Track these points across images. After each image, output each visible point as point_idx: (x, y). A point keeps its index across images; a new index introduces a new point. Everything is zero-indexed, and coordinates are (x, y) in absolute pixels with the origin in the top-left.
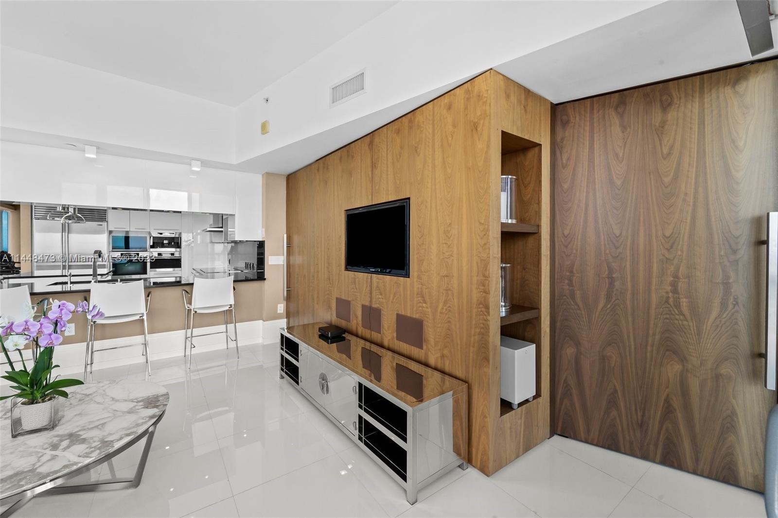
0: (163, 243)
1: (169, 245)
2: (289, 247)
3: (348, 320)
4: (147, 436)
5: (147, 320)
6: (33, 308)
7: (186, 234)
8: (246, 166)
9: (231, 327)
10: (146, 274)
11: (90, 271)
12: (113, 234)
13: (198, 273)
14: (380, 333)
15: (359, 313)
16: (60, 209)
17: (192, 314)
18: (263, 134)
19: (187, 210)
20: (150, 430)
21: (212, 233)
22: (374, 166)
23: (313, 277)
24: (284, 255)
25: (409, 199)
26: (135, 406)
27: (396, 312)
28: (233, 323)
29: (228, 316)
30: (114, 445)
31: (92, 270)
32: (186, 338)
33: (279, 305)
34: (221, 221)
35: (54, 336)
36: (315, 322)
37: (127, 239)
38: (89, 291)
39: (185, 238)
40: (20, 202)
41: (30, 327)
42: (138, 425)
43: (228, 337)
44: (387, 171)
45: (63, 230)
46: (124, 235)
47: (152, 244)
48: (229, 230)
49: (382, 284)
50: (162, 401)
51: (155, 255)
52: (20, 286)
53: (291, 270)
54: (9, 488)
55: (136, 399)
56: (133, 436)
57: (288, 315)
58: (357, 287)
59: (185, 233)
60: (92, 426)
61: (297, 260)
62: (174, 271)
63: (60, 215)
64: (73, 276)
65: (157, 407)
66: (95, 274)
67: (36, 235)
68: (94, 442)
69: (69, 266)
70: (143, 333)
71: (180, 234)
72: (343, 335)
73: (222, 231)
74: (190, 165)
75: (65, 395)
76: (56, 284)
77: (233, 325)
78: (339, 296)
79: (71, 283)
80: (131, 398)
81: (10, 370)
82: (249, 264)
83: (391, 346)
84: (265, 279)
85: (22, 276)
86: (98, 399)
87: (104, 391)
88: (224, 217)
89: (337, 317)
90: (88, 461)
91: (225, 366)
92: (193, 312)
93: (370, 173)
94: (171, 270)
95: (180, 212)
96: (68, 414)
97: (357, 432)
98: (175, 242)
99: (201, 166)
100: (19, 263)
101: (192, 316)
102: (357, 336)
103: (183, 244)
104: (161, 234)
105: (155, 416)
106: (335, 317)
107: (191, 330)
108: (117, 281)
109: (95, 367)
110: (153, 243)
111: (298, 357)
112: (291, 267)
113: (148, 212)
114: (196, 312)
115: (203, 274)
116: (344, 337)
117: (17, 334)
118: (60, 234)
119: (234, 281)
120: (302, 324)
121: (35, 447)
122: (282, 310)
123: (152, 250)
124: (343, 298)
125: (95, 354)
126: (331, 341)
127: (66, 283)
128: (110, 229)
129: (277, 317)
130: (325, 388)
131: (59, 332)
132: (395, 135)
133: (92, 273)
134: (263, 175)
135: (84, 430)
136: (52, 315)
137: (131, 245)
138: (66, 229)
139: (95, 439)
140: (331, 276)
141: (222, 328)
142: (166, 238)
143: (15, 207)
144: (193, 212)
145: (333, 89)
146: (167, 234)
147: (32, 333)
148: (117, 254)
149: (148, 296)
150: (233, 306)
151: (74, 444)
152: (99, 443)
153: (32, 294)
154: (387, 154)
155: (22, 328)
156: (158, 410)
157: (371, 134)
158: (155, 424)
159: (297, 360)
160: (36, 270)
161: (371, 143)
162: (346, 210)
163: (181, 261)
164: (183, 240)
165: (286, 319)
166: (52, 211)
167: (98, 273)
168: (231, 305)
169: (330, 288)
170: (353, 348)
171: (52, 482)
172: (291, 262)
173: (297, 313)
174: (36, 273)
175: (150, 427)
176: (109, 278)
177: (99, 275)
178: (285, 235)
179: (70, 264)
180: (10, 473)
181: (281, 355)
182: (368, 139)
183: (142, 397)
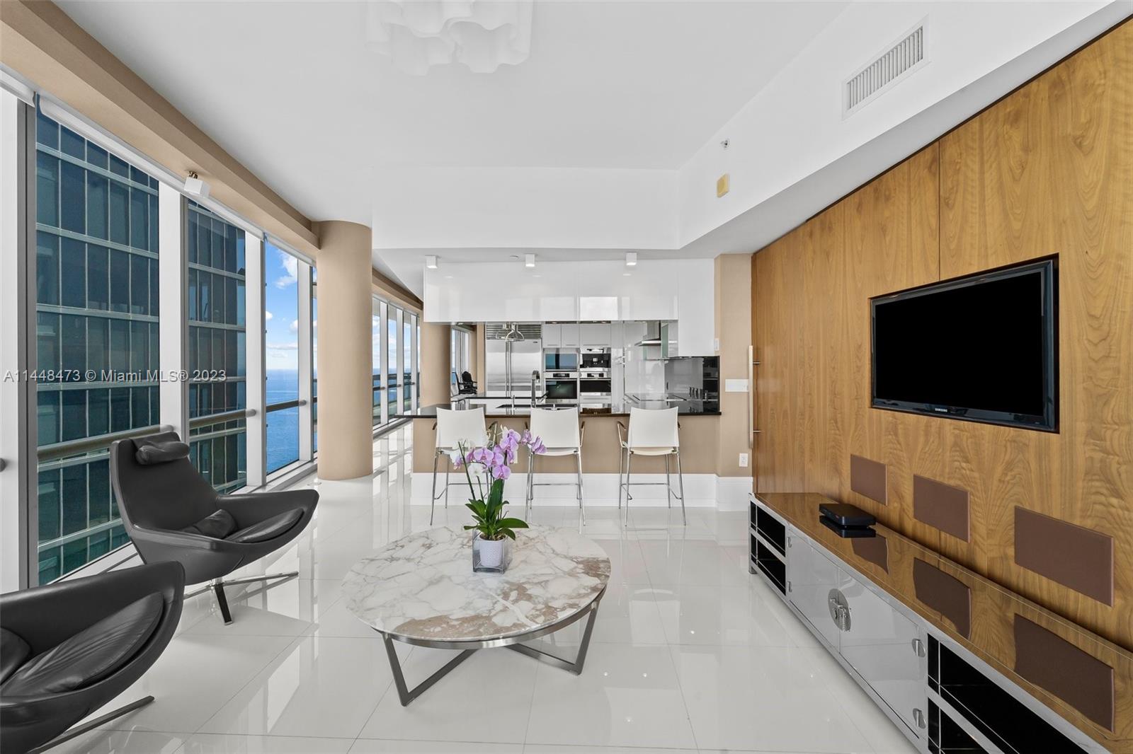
0: (592, 362)
1: (598, 364)
2: (756, 365)
3: (881, 499)
4: (589, 613)
5: (581, 456)
6: (488, 434)
7: (616, 350)
8: (692, 250)
9: (675, 477)
10: (576, 398)
11: (529, 394)
12: (546, 351)
13: (631, 399)
14: (966, 541)
15: (908, 490)
16: (505, 327)
17: (628, 454)
18: (719, 196)
19: (617, 319)
20: (593, 606)
21: (647, 347)
22: (943, 204)
23: (802, 414)
24: (748, 378)
25: (1055, 257)
26: (575, 568)
27: (1012, 505)
28: (678, 473)
29: (669, 463)
30: (558, 615)
31: (531, 392)
32: (621, 485)
33: (741, 455)
34: (658, 330)
35: (504, 467)
36: (807, 491)
37: (557, 356)
38: (528, 417)
39: (615, 354)
40: (476, 323)
41: (487, 456)
42: (580, 596)
43: (671, 493)
44: (982, 206)
45: (507, 350)
46: (554, 353)
47: (581, 363)
48: (670, 342)
49: (970, 440)
50: (604, 570)
51: (584, 376)
52: (476, 408)
53: (761, 401)
54: (472, 631)
55: (576, 558)
56: (575, 610)
57: (756, 472)
58: (901, 439)
59: (615, 348)
60: (536, 581)
61: (771, 385)
62: (602, 395)
63: (504, 333)
64: (516, 398)
65: (598, 576)
66: (533, 398)
67: (488, 354)
68: (539, 603)
69: (512, 387)
70: (577, 471)
71: (609, 349)
72: (871, 527)
73: (660, 345)
74: (625, 260)
75: (513, 535)
76: (503, 406)
77: (677, 476)
78: (857, 454)
79: (515, 406)
80: (570, 555)
81: (472, 499)
82: (696, 390)
83: (998, 571)
84: (720, 414)
85: (478, 396)
86: (540, 547)
87: (545, 538)
88: (662, 325)
89: (852, 489)
90: (534, 627)
91: (666, 532)
92: (629, 453)
93: (934, 222)
94: (599, 394)
95: (609, 322)
96: (516, 558)
97: (925, 732)
98: (605, 360)
99: (638, 259)
100: (476, 382)
101: (628, 457)
102: (902, 532)
103: (613, 362)
104: (590, 350)
105: (597, 588)
106: (850, 489)
107: (627, 475)
108: (552, 406)
109: (534, 503)
110: (584, 361)
111: (784, 548)
112: (761, 397)
113: (577, 324)
114: (632, 452)
115: (639, 401)
116: (874, 531)
117: (477, 462)
118: (505, 353)
119: (680, 414)
120: (782, 492)
121: (490, 589)
122: (747, 462)
123: (582, 370)
124: (867, 456)
125: (534, 486)
126: (846, 533)
127: (510, 406)
128: (544, 347)
129: (737, 472)
130: (843, 620)
131: (508, 464)
132: (1008, 127)
133: (531, 396)
134: (716, 259)
135: (529, 583)
136: (503, 445)
137: (561, 365)
138: (509, 349)
139: (541, 600)
140: (839, 416)
141: (662, 477)
142: (595, 356)
143: (472, 327)
144: (624, 321)
145: (849, 83)
146: (596, 351)
147: (488, 462)
148: (550, 375)
149: (582, 427)
150: (677, 449)
151: (521, 599)
152: (543, 606)
153: (486, 417)
154: (982, 173)
155: (481, 456)
156: (599, 582)
157: (937, 144)
158: (597, 599)
159: (784, 554)
160: (489, 390)
161: (936, 161)
162: (871, 298)
163: (610, 384)
164: (612, 357)
165: (752, 478)
166: (500, 330)
167: (536, 396)
168: (674, 448)
169: (837, 437)
170: (892, 554)
171: (504, 640)
172: (761, 389)
173: (772, 471)
174: (489, 394)
175: (591, 603)
176: (544, 402)
177: (537, 398)
178: (751, 348)
179: (513, 384)
180: (471, 613)
181: (752, 535)
182: (928, 155)
183: (582, 558)
